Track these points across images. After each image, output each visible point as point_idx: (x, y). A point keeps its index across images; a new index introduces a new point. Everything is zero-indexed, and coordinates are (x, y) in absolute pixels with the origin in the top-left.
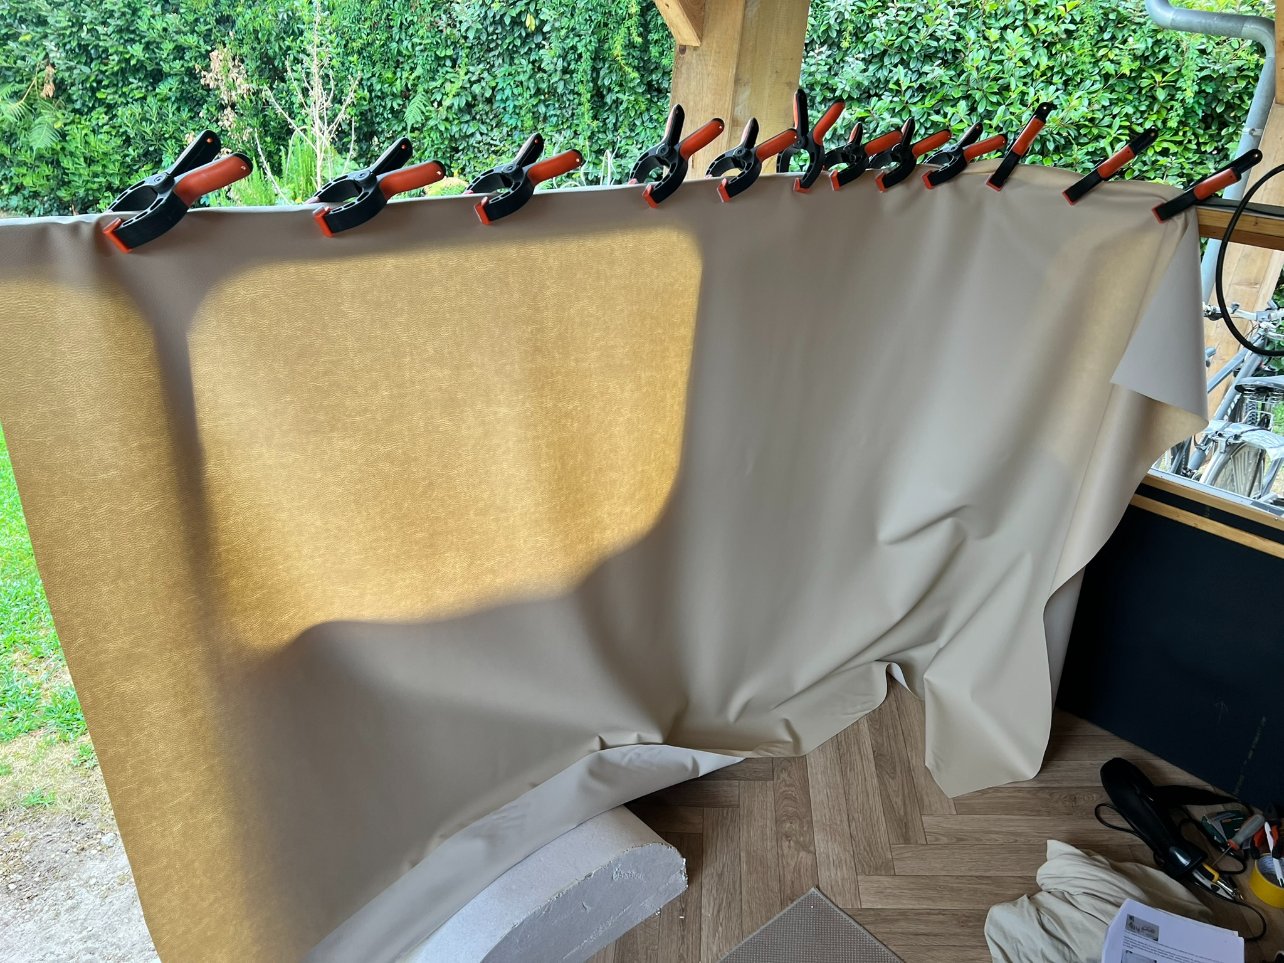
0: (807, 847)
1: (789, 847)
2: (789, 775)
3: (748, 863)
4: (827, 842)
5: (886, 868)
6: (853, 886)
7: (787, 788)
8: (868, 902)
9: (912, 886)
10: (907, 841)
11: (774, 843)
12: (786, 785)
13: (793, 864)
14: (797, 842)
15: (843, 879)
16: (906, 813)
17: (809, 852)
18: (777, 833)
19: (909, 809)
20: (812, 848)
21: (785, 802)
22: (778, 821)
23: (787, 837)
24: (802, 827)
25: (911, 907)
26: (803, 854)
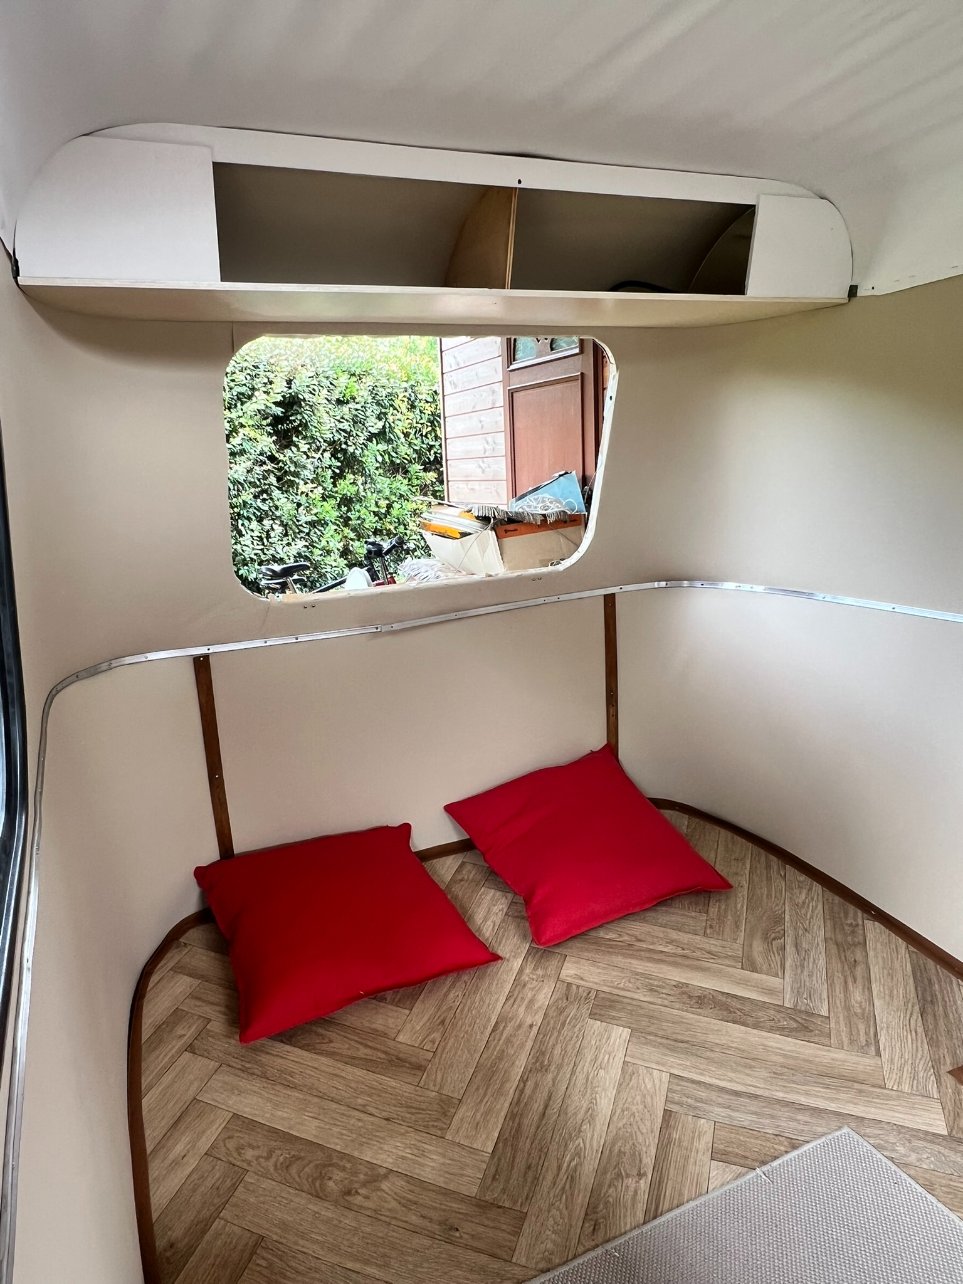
0: (375, 1176)
1: (367, 1197)
2: (253, 1148)
3: (367, 1262)
4: (381, 1149)
5: (446, 1107)
6: (457, 1149)
7: (273, 1160)
8: (486, 1143)
9: (481, 1091)
10: (420, 1068)
11: (351, 1215)
12: (268, 1158)
13: (393, 1204)
14: (364, 1184)
15: (444, 1156)
16: (385, 1053)
17: (386, 1177)
18: (336, 1203)
19: (383, 1048)
20: (382, 1171)
21: (294, 1170)
22: (319, 1195)
23: (349, 1193)
24: (344, 1169)
25: (507, 1105)
26: (385, 1185)
